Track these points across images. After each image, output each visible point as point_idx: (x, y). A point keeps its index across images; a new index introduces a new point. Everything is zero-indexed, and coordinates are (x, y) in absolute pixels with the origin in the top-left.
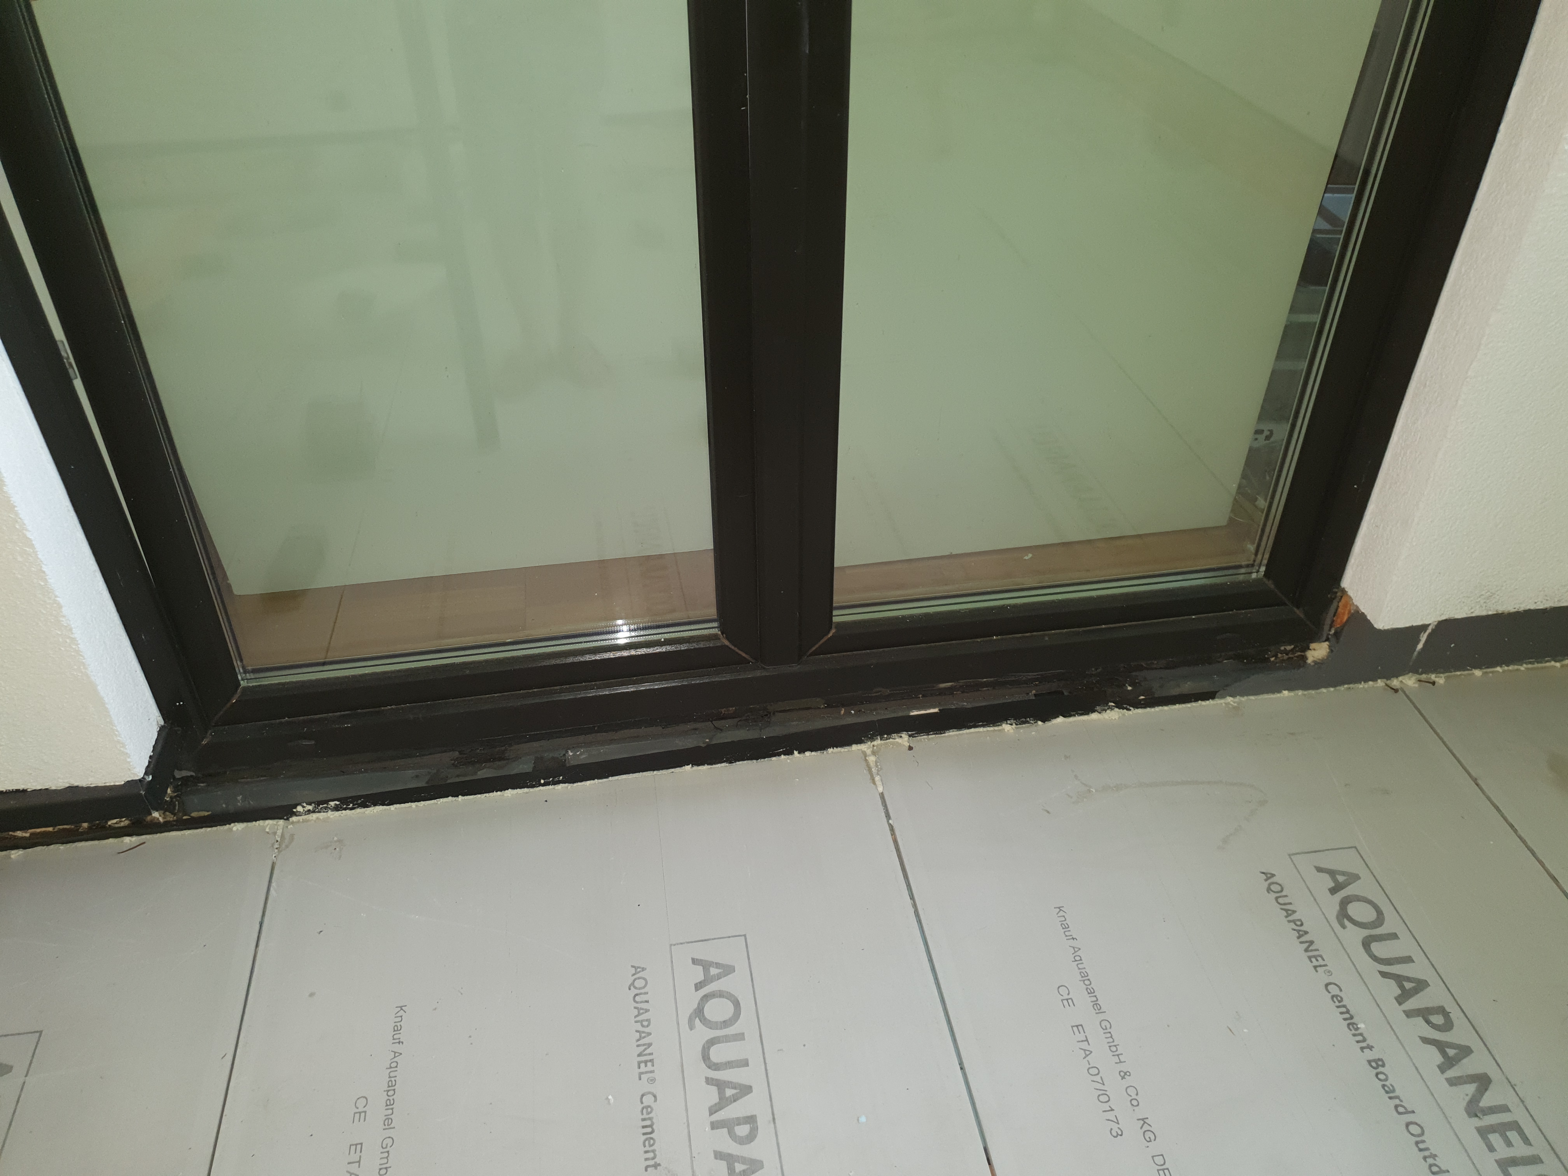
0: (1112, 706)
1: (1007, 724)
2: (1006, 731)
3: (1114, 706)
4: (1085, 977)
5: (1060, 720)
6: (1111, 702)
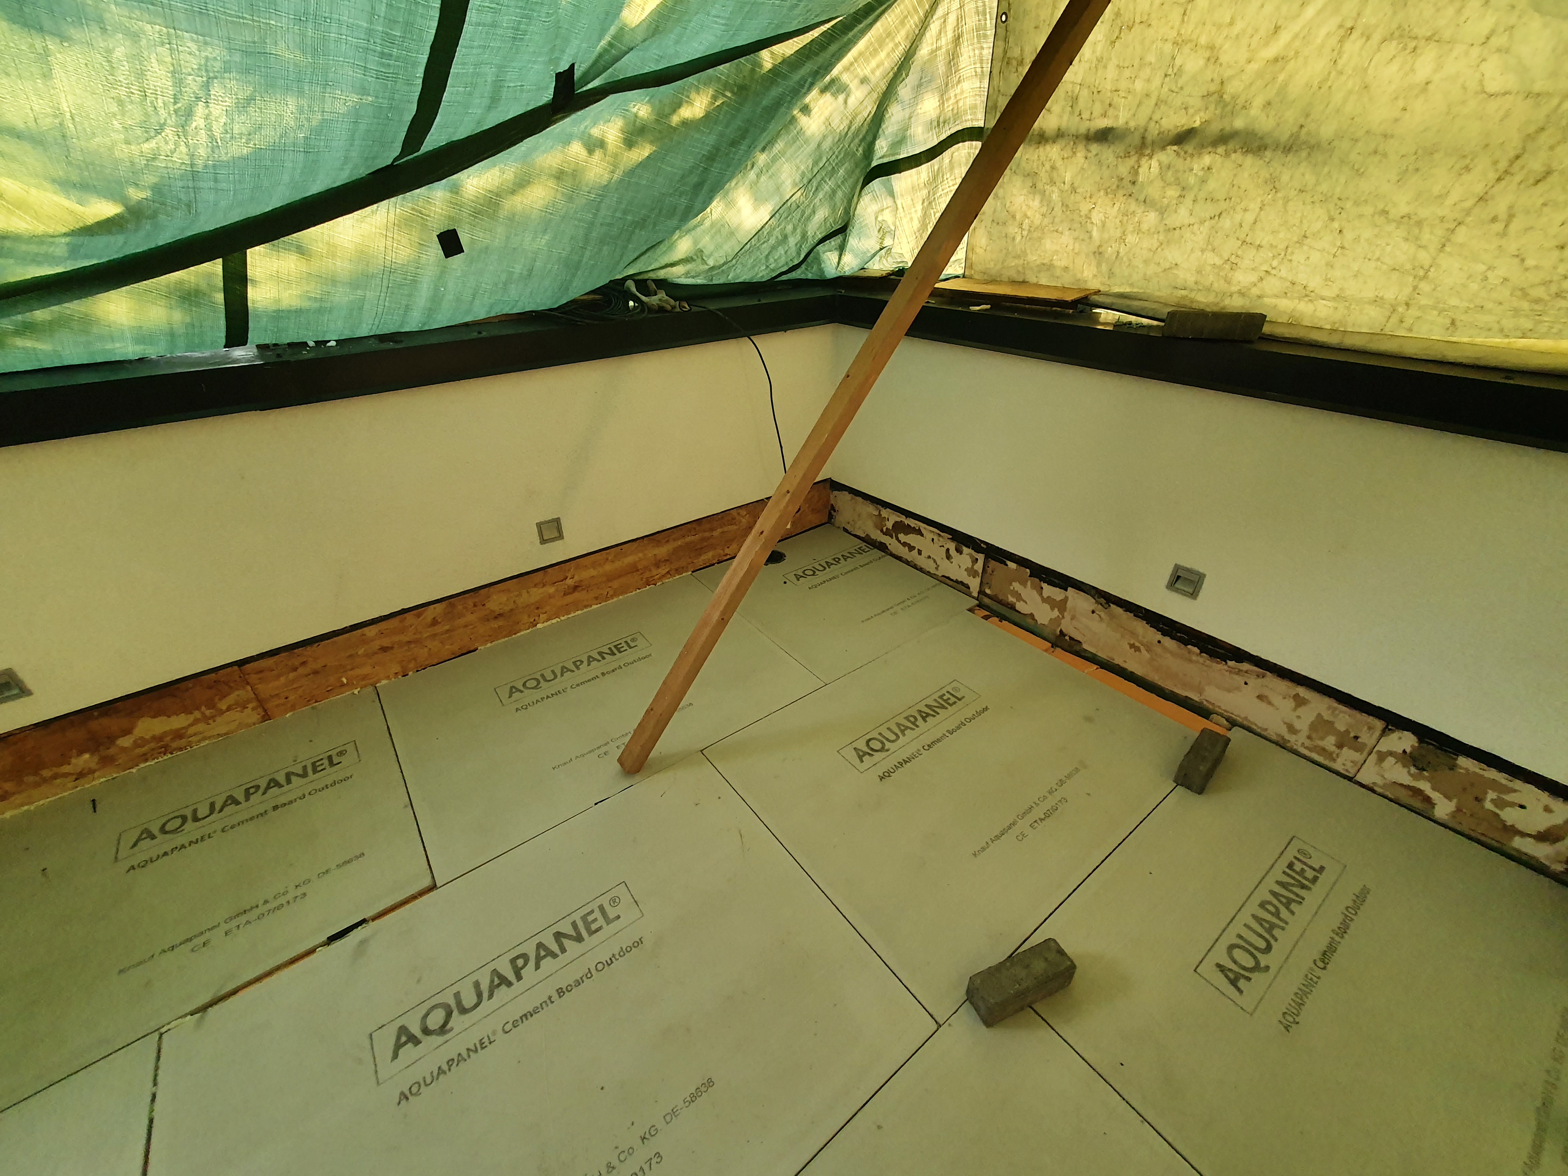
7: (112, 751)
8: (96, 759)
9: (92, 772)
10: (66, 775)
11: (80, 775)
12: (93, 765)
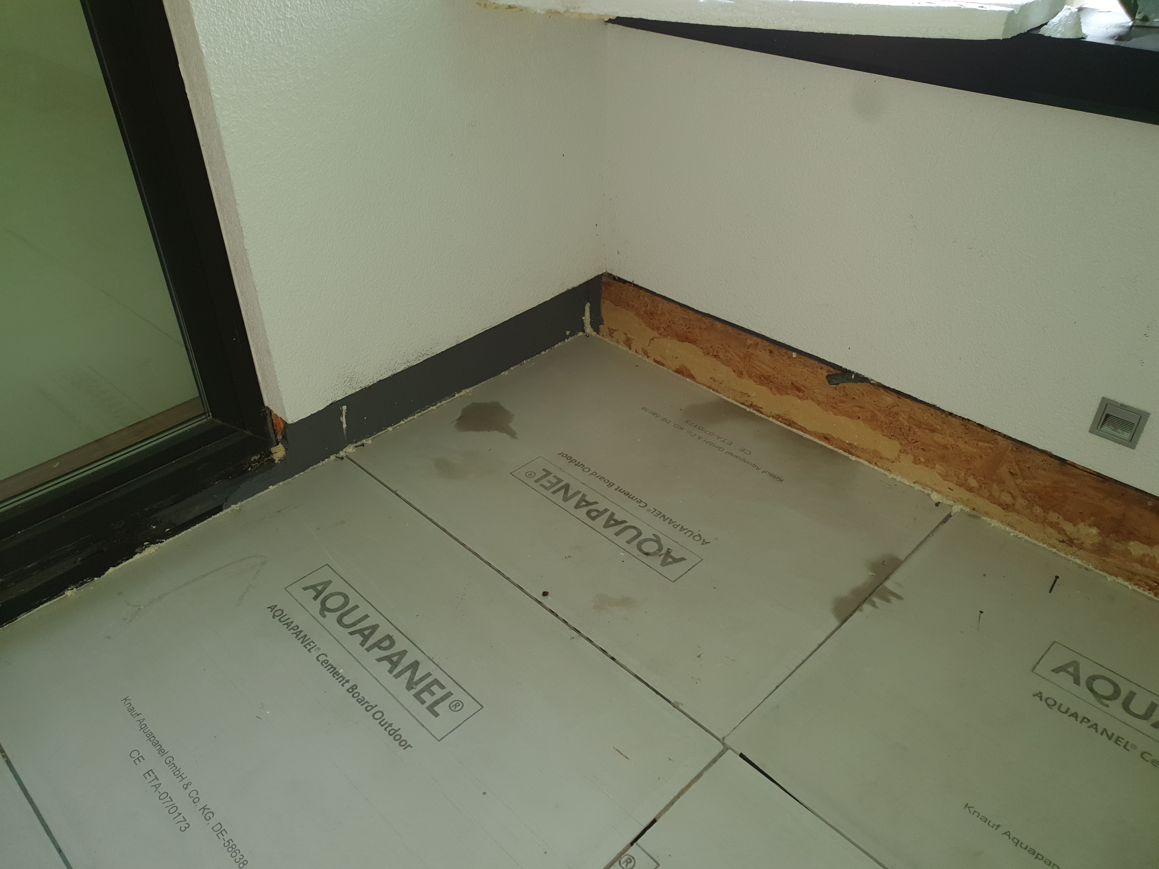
0: (147, 544)
1: (68, 590)
2: (69, 596)
3: (149, 544)
4: (150, 736)
5: (111, 570)
6: (145, 542)
7: (1117, 546)
8: (1097, 540)
9: (1081, 547)
10: (1061, 531)
11: (1070, 542)
12: (1088, 543)
